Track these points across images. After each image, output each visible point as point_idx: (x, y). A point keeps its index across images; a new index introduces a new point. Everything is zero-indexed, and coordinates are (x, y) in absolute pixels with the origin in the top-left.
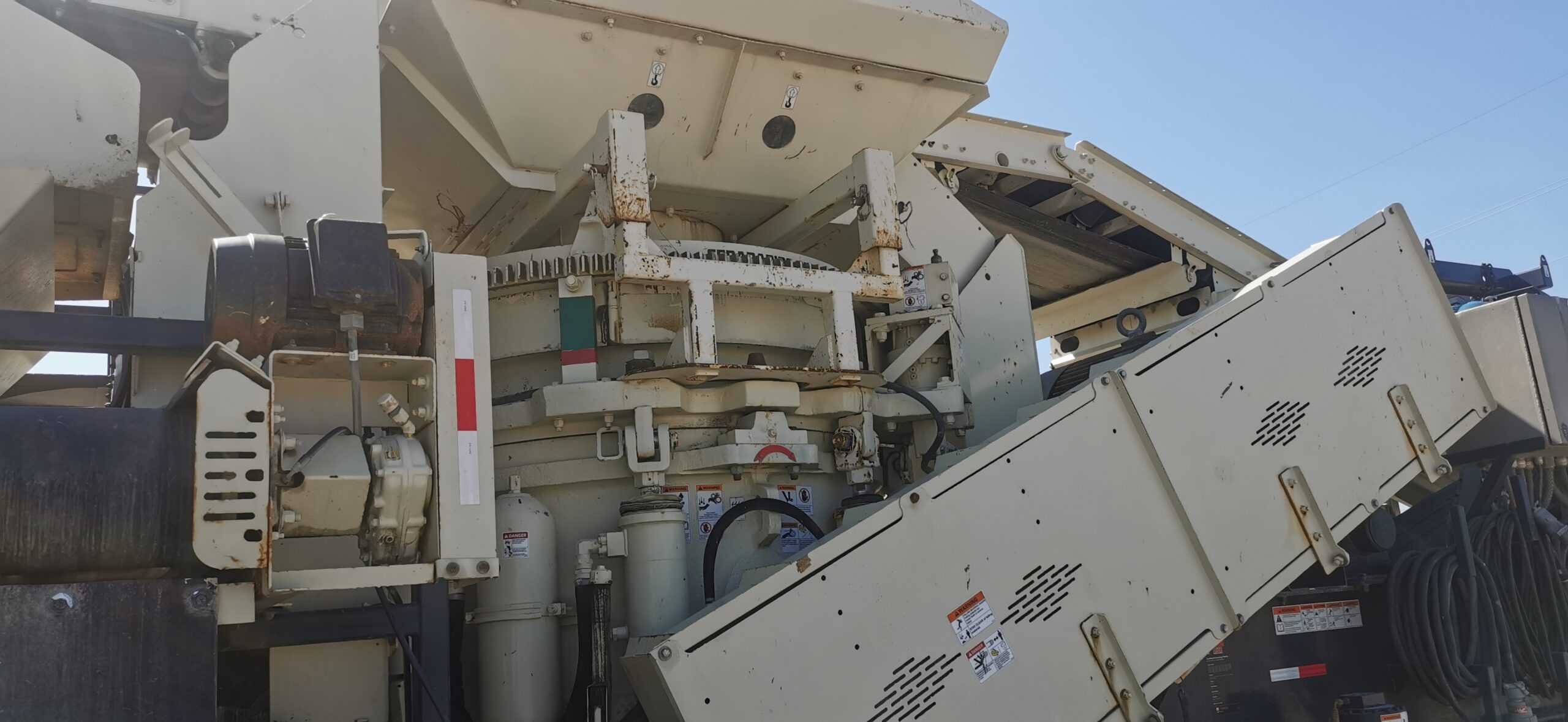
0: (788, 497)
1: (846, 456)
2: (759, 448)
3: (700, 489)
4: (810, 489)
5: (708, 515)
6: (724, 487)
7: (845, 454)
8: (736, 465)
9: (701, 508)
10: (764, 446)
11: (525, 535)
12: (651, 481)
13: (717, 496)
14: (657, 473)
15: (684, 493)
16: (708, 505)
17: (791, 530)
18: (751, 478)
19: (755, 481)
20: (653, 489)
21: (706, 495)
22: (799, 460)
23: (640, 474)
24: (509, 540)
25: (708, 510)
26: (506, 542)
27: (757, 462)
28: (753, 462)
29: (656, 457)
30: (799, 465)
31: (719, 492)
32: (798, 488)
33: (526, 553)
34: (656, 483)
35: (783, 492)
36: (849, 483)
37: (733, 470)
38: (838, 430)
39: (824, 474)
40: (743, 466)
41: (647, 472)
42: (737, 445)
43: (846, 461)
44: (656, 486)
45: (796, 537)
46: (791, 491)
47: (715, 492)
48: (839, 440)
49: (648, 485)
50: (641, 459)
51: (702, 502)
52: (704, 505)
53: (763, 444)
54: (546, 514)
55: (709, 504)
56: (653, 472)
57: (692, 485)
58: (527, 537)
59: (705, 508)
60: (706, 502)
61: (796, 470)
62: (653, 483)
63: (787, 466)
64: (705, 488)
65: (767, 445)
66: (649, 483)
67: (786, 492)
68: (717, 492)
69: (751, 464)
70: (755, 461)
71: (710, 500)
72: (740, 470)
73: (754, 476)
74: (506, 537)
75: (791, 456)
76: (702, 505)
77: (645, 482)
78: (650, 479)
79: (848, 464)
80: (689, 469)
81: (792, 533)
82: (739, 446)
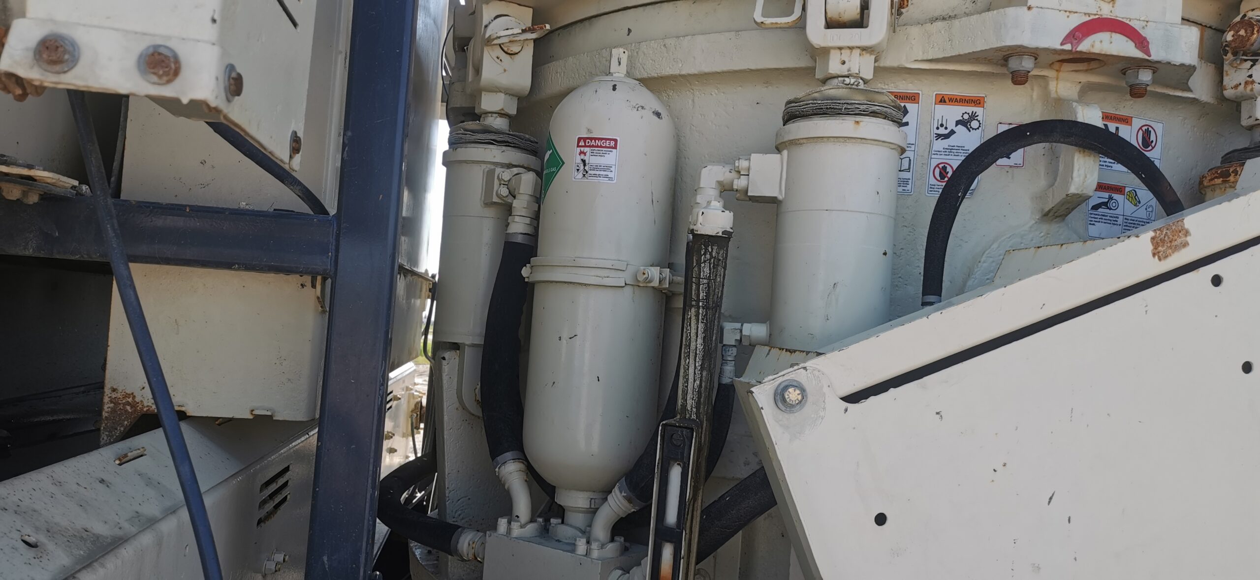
1: (1252, 66)
2: (1076, 20)
3: (943, 100)
4: (1158, 127)
5: (950, 150)
6: (989, 102)
7: (1249, 63)
8: (1020, 51)
9: (939, 136)
10: (1087, 19)
11: (613, 143)
12: (846, 66)
13: (973, 117)
14: (858, 51)
15: (910, 106)
16: (952, 132)
17: (1111, 198)
18: (1046, 87)
19: (1053, 95)
20: (847, 80)
21: (952, 113)
22: (1157, 53)
23: (825, 52)
24: (586, 149)
25: (952, 141)
26: (581, 153)
27: (1068, 47)
28: (1059, 47)
29: (860, 23)
30: (1153, 66)
31: (979, 110)
32: (1137, 123)
33: (611, 175)
34: (855, 70)
35: (1106, 126)
36: (1245, 122)
37: (1014, 64)
38: (1240, 16)
39: (1194, 101)
40: (1035, 54)
41: (840, 48)
42: (1029, 8)
43: (1250, 76)
44: (855, 77)
45: (1119, 211)
47: (970, 109)
48: (1242, 32)
49: (839, 73)
50: (831, 24)
51: (942, 125)
52: (947, 132)
53: (1085, 14)
54: (658, 115)
55: (955, 129)
56: (851, 48)
57: (928, 90)
58: (615, 147)
59: (947, 136)
61: (1145, 76)
62: (849, 70)
63: (1128, 66)
64: (951, 100)
65: (1092, 17)
66: (844, 70)
67: (1112, 126)
68: (975, 109)
69: (1055, 52)
70: (1062, 44)
71: (958, 123)
72: (1027, 63)
73: (1052, 85)
74: (582, 143)
75: (1141, 42)
76: (942, 131)
77: (834, 67)
78: (844, 63)
79: (1253, 82)
80: (925, 58)
81: (1112, 204)
82: (1034, 10)
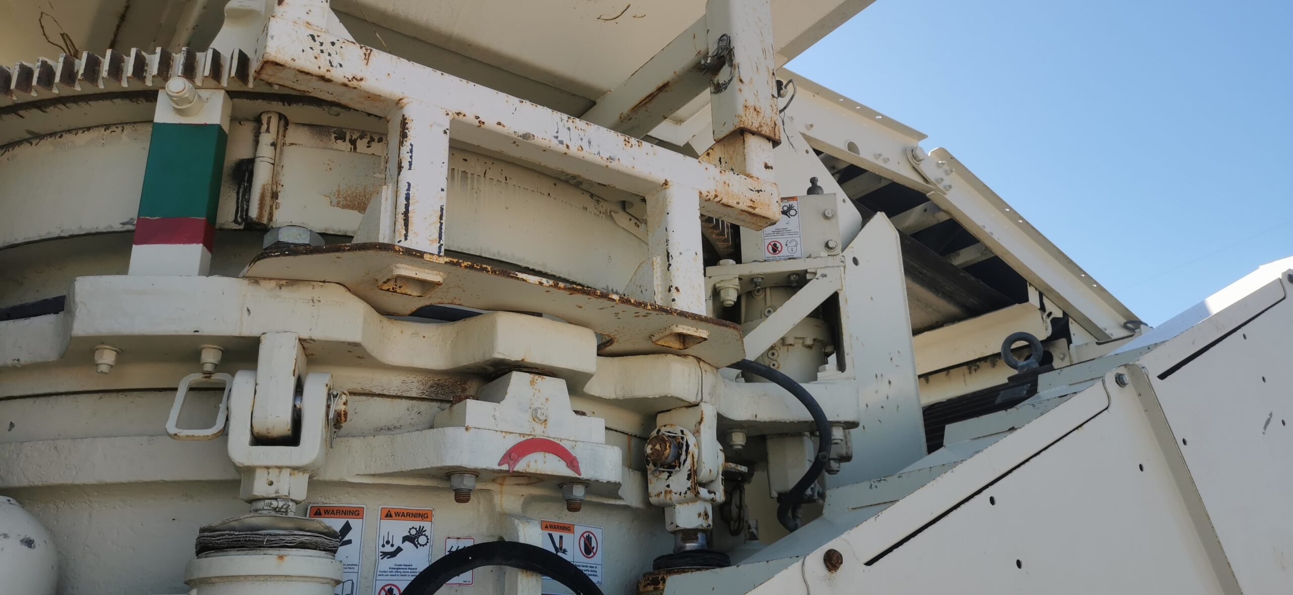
0: (558, 546)
1: (669, 477)
2: (511, 441)
3: (388, 515)
4: (598, 533)
5: (397, 569)
6: (437, 516)
7: (666, 474)
8: (461, 471)
9: (385, 554)
10: (522, 439)
12: (273, 488)
13: (421, 532)
14: (289, 471)
15: (353, 522)
16: (399, 550)
18: (491, 501)
19: (498, 509)
20: (275, 504)
21: (399, 529)
22: (586, 473)
23: (250, 471)
25: (399, 559)
27: (505, 467)
28: (497, 467)
29: (293, 439)
30: (586, 483)
31: (426, 525)
32: (579, 530)
34: (284, 492)
35: (551, 535)
36: (669, 528)
37: (456, 482)
38: (656, 430)
39: (626, 507)
40: (476, 473)
41: (268, 468)
42: (467, 429)
43: (668, 486)
44: (284, 499)
46: (565, 535)
47: (417, 524)
48: (658, 447)
49: (265, 495)
50: (259, 440)
51: (388, 542)
52: (393, 549)
53: (520, 434)
54: (29, 543)
55: (402, 546)
56: (280, 468)
57: (373, 505)
59: (393, 554)
60: (398, 542)
61: (579, 492)
62: (277, 492)
63: (562, 484)
64: (397, 514)
65: (527, 438)
66: (271, 492)
67: (556, 535)
68: (422, 524)
69: (493, 471)
70: (500, 464)
71: (405, 539)
72: (468, 482)
73: (497, 499)
75: (572, 462)
76: (388, 549)
77: (260, 488)
78: (271, 484)
79: (670, 492)
80: (367, 473)
82: (472, 431)
